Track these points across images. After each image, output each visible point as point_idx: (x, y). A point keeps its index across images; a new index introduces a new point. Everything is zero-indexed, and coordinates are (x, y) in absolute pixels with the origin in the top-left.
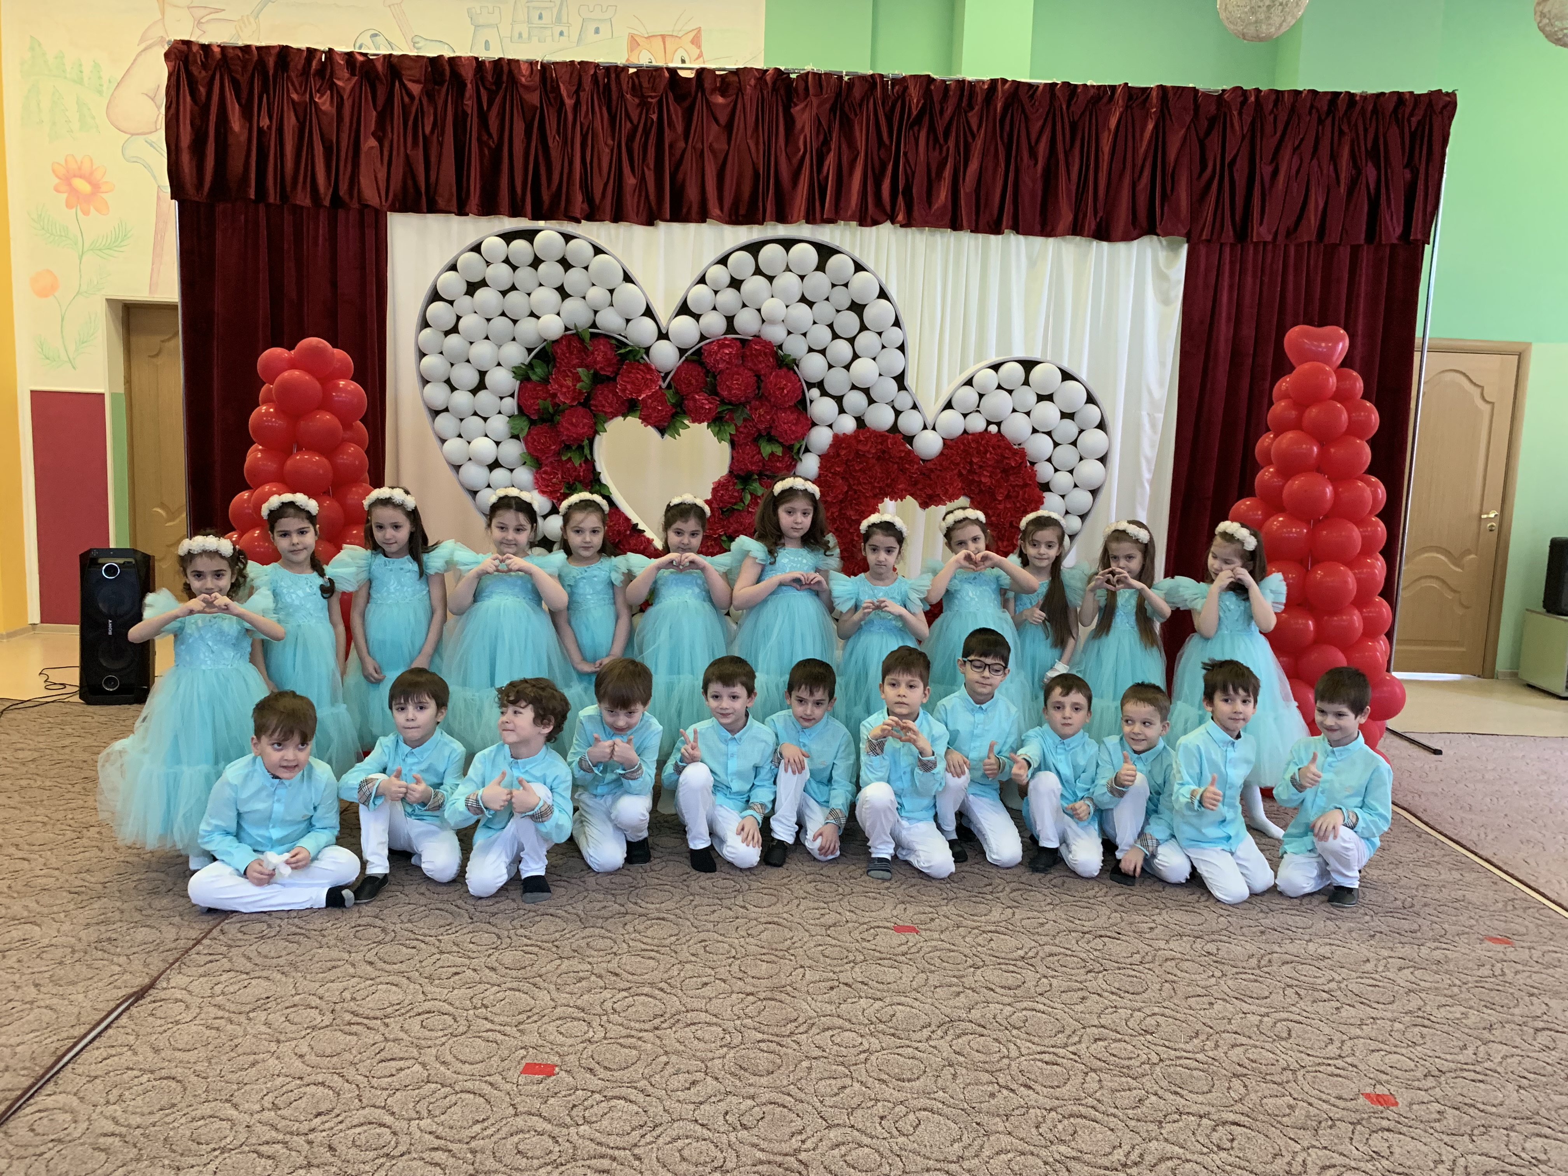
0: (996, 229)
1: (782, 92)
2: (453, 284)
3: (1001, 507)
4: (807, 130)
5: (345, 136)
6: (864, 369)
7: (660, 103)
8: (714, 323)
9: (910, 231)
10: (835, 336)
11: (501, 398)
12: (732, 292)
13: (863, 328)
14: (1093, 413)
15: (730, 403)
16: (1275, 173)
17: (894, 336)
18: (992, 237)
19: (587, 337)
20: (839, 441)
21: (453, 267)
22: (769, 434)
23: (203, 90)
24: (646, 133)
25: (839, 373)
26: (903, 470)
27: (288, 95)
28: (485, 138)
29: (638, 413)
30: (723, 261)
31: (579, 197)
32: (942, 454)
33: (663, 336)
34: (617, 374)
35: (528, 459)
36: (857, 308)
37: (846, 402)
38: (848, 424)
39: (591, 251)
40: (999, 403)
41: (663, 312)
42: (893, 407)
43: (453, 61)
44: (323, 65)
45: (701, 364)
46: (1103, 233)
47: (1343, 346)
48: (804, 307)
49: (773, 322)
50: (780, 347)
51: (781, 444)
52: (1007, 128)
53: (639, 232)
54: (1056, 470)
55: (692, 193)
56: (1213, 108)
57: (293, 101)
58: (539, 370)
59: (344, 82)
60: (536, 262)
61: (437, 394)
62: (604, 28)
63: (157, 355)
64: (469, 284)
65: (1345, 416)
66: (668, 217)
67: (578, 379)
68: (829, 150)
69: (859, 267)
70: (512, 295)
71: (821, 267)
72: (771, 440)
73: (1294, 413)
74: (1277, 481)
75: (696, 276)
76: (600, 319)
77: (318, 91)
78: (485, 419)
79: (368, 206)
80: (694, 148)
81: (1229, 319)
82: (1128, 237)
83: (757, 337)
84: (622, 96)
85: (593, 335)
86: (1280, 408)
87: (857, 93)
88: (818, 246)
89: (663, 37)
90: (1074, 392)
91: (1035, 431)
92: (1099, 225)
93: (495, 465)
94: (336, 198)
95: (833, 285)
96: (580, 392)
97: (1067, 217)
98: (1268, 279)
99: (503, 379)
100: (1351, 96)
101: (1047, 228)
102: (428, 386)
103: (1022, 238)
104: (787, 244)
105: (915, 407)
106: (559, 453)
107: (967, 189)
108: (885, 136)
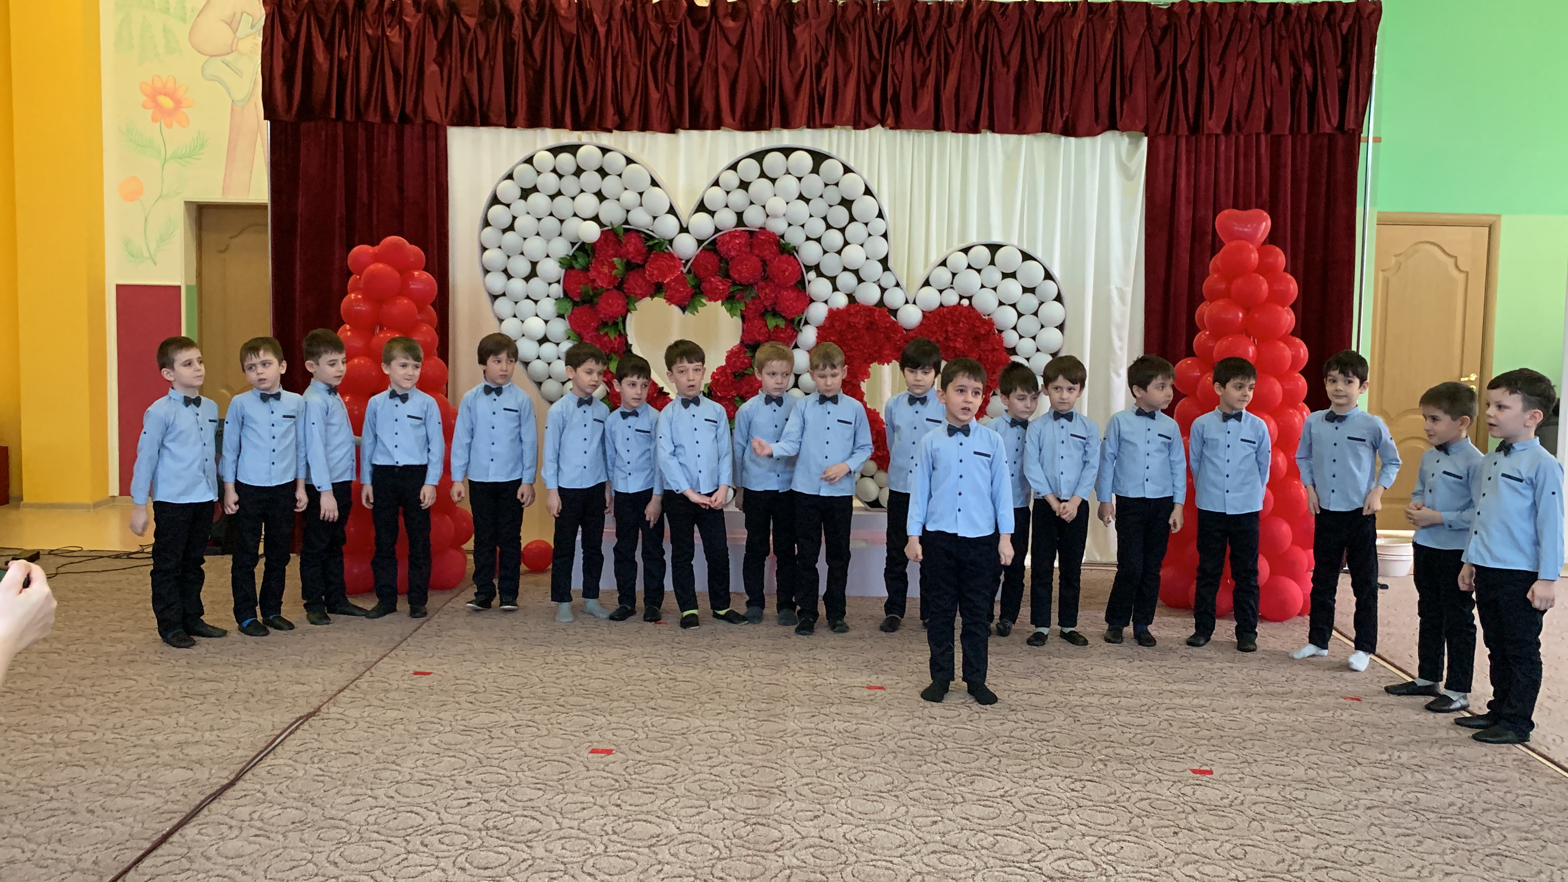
0: (974, 129)
1: (786, 15)
2: (509, 190)
4: (807, 49)
5: (411, 62)
6: (854, 255)
7: (680, 28)
8: (727, 219)
9: (898, 132)
10: (829, 227)
11: (550, 284)
12: (741, 192)
13: (852, 219)
14: (1051, 288)
15: (741, 285)
16: (1222, 73)
17: (879, 226)
18: (971, 136)
19: (621, 232)
20: (833, 314)
21: (510, 177)
22: (773, 309)
23: (292, 28)
24: (668, 54)
25: (832, 257)
26: (888, 338)
27: (364, 31)
28: (530, 62)
29: (664, 294)
30: (734, 167)
31: (610, 111)
32: (921, 324)
33: (684, 230)
34: (646, 262)
35: (572, 334)
36: (846, 203)
37: (839, 282)
38: (840, 301)
39: (624, 161)
40: (971, 281)
41: (684, 210)
42: (880, 286)
45: (715, 252)
46: (1069, 131)
47: (1266, 225)
48: (802, 203)
49: (776, 216)
50: (782, 237)
51: (783, 317)
52: (982, 40)
53: (662, 138)
54: (1021, 337)
55: (708, 104)
56: (1164, 20)
57: (368, 36)
58: (580, 260)
59: (411, 18)
60: (578, 172)
61: (496, 281)
63: (227, 249)
64: (523, 190)
65: (1265, 286)
66: (687, 126)
67: (613, 266)
68: (827, 65)
69: (847, 170)
70: (559, 199)
71: (815, 170)
72: (775, 314)
73: (1224, 284)
74: (1210, 343)
75: (712, 179)
76: (632, 217)
77: (389, 26)
78: (536, 302)
79: (430, 122)
80: (710, 65)
81: (1187, 200)
82: (1092, 133)
83: (762, 229)
84: (646, 23)
85: (626, 230)
86: (1212, 281)
87: (851, 14)
88: (813, 153)
90: (1034, 271)
91: (1001, 304)
92: (1066, 123)
93: (544, 340)
94: (403, 115)
95: (826, 185)
96: (615, 277)
97: (1037, 117)
98: (1222, 165)
99: (551, 269)
100: (1287, 6)
101: (1019, 127)
102: (489, 275)
103: (998, 136)
104: (787, 152)
105: (898, 285)
106: (597, 329)
107: (948, 94)
108: (876, 53)
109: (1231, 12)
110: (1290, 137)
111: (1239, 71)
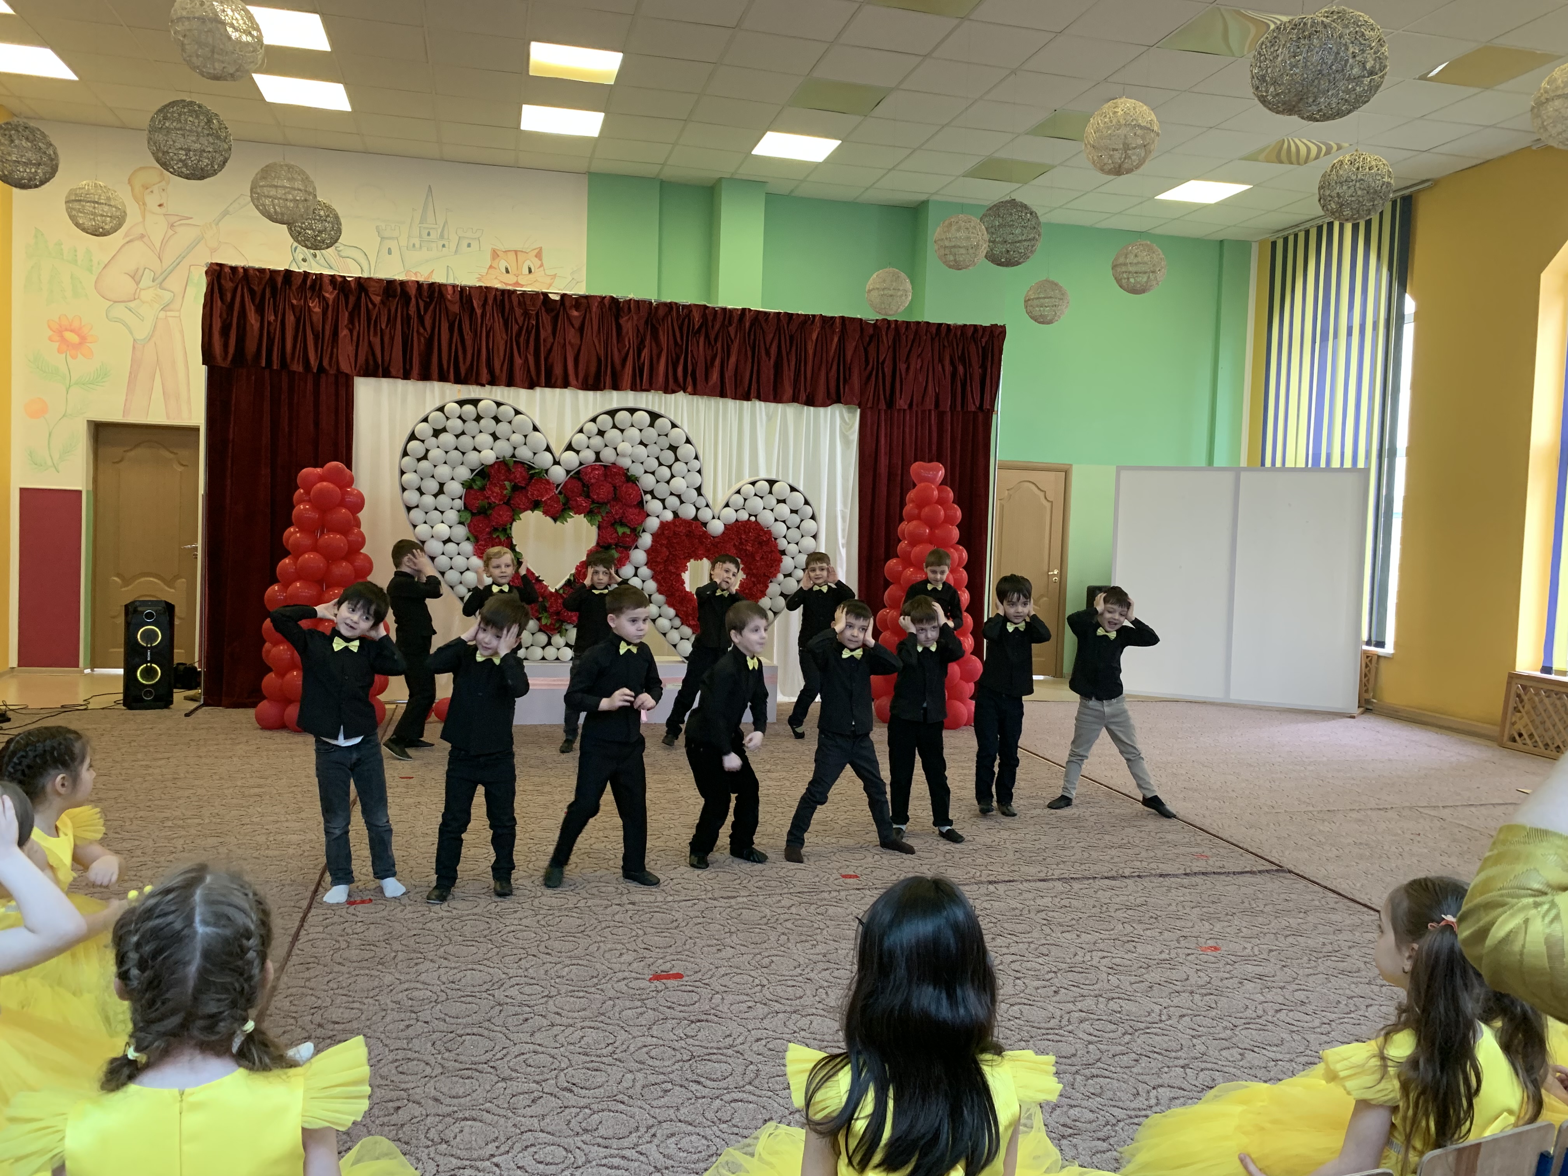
0: (747, 398)
1: (614, 310)
2: (424, 429)
3: (758, 564)
4: (630, 334)
5: (328, 327)
6: (679, 484)
7: (537, 314)
8: (588, 456)
9: (695, 397)
10: (660, 464)
11: (453, 499)
12: (599, 437)
13: (677, 460)
14: (808, 510)
15: (598, 503)
16: (908, 369)
17: (696, 465)
18: (745, 403)
19: (511, 464)
20: (664, 525)
21: (425, 420)
22: (621, 521)
23: (229, 296)
24: (528, 332)
25: (663, 486)
26: (701, 543)
27: (290, 301)
28: (422, 330)
29: (542, 509)
30: (594, 420)
31: (484, 371)
32: (724, 533)
33: (556, 462)
34: (527, 485)
35: (470, 537)
36: (673, 448)
37: (667, 502)
38: (668, 516)
39: (513, 412)
40: (757, 504)
41: (557, 449)
42: (695, 506)
43: (403, 284)
44: (314, 282)
45: (579, 479)
46: (810, 402)
47: (941, 473)
48: (643, 447)
49: (624, 456)
50: (628, 470)
51: (629, 527)
52: (752, 337)
53: (523, 393)
54: (789, 543)
55: (558, 370)
56: (871, 331)
57: (292, 305)
58: (478, 483)
59: (330, 295)
60: (478, 418)
61: (412, 497)
62: (475, 245)
63: (121, 461)
64: (435, 430)
65: (942, 513)
66: (544, 384)
67: (503, 487)
68: (645, 347)
69: (674, 426)
70: (462, 438)
71: (652, 425)
72: (622, 524)
73: (916, 511)
74: (908, 549)
75: (578, 428)
76: (517, 453)
77: (311, 299)
78: (442, 512)
79: (343, 373)
80: (559, 342)
81: (886, 453)
82: (825, 405)
83: (614, 464)
84: (512, 308)
85: (515, 462)
86: (909, 508)
87: (661, 313)
88: (650, 413)
89: (516, 252)
90: (798, 498)
91: (776, 520)
92: (808, 397)
93: (448, 541)
94: (321, 367)
95: (659, 435)
96: (505, 496)
97: (789, 391)
98: (907, 430)
99: (455, 488)
100: (948, 326)
101: (776, 398)
102: (406, 493)
103: (763, 403)
104: (632, 411)
105: (707, 506)
106: (490, 533)
107: (729, 373)
108: (679, 340)
109: (913, 328)
110: (949, 414)
111: (918, 367)
